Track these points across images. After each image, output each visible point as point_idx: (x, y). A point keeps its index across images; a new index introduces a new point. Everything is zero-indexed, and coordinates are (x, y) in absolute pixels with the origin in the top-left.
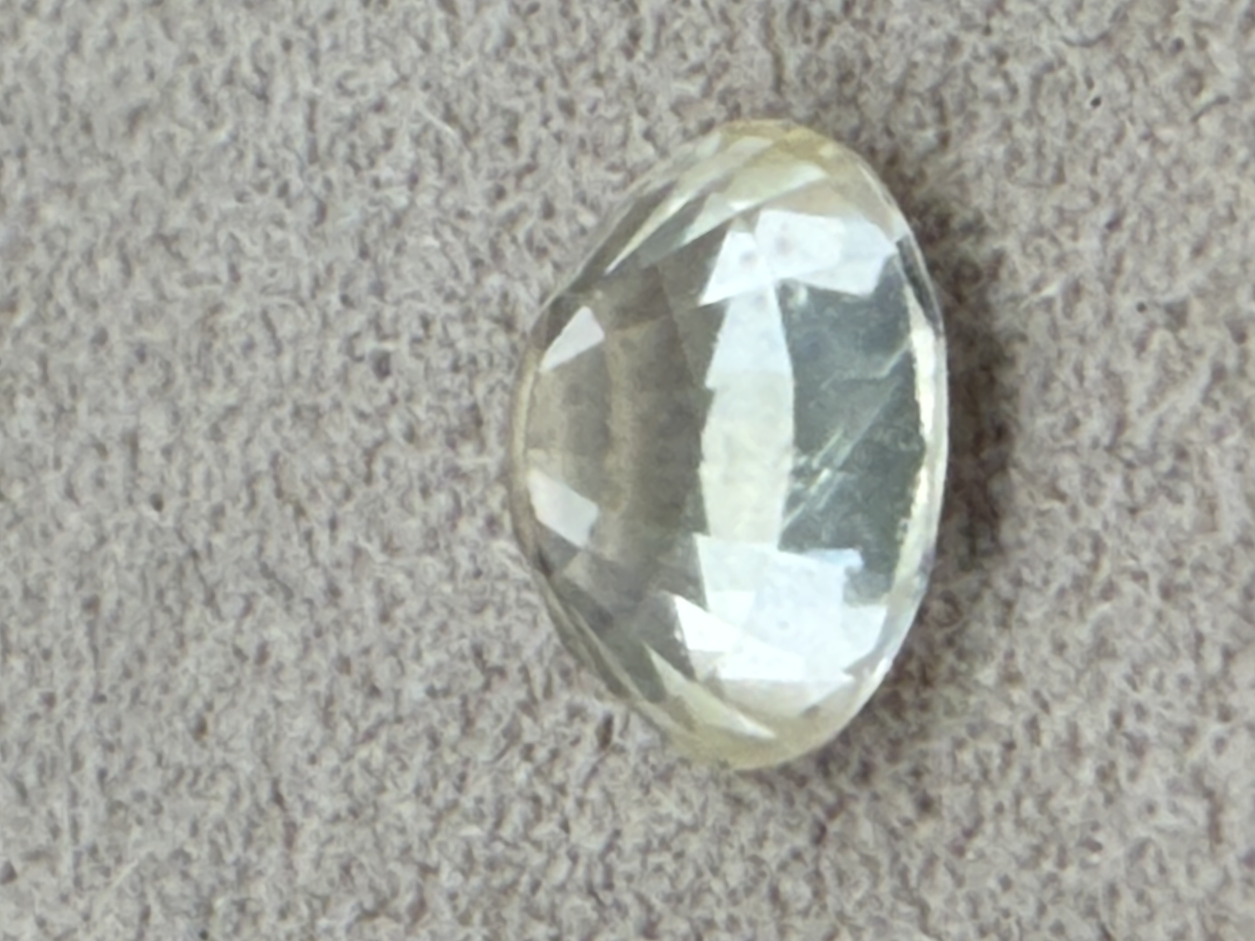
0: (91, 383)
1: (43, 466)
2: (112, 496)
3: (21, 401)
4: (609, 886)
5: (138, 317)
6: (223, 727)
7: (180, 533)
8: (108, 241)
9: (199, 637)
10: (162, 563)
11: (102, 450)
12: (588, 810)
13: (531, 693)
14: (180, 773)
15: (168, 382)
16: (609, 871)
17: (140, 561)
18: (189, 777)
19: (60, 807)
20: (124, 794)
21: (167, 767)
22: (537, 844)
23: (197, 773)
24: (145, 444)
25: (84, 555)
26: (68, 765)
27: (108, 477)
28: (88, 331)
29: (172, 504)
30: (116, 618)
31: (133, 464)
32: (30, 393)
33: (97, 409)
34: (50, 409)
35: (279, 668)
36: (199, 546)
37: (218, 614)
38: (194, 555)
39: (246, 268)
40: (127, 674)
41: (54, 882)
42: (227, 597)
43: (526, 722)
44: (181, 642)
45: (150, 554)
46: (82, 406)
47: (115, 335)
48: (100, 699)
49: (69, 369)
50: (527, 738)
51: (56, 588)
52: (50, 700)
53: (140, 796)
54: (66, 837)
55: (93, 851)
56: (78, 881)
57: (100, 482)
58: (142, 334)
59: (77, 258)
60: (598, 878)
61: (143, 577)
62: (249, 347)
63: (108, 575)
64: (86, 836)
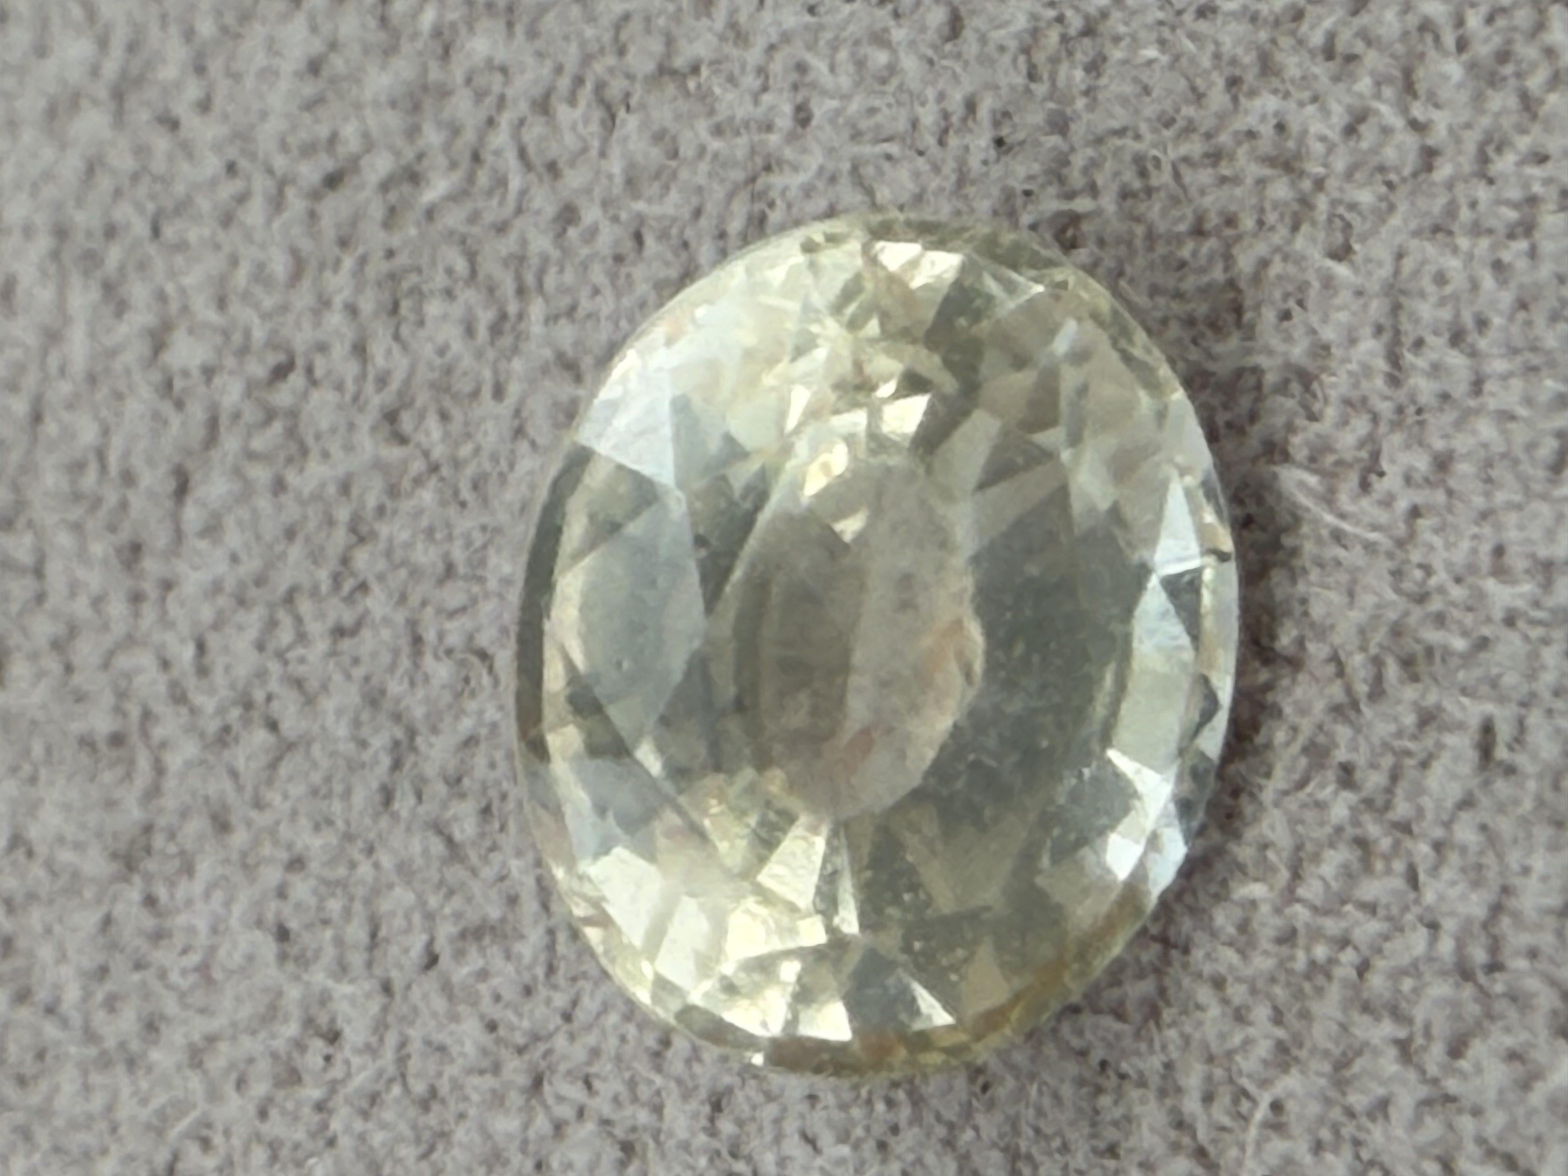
0: (555, 277)
1: (475, 395)
3: (434, 308)
4: (1494, 967)
5: (631, 183)
8: (579, 81)
12: (1454, 858)
13: (1349, 690)
16: (1495, 946)
19: (517, 868)
22: (1371, 908)
28: (545, 206)
32: (449, 295)
34: (485, 317)
39: (821, 108)
41: (510, 968)
43: (1343, 732)
46: (537, 310)
49: (519, 258)
50: (1341, 755)
54: (530, 905)
56: (551, 969)
58: (639, 207)
59: (523, 107)
60: (1479, 955)
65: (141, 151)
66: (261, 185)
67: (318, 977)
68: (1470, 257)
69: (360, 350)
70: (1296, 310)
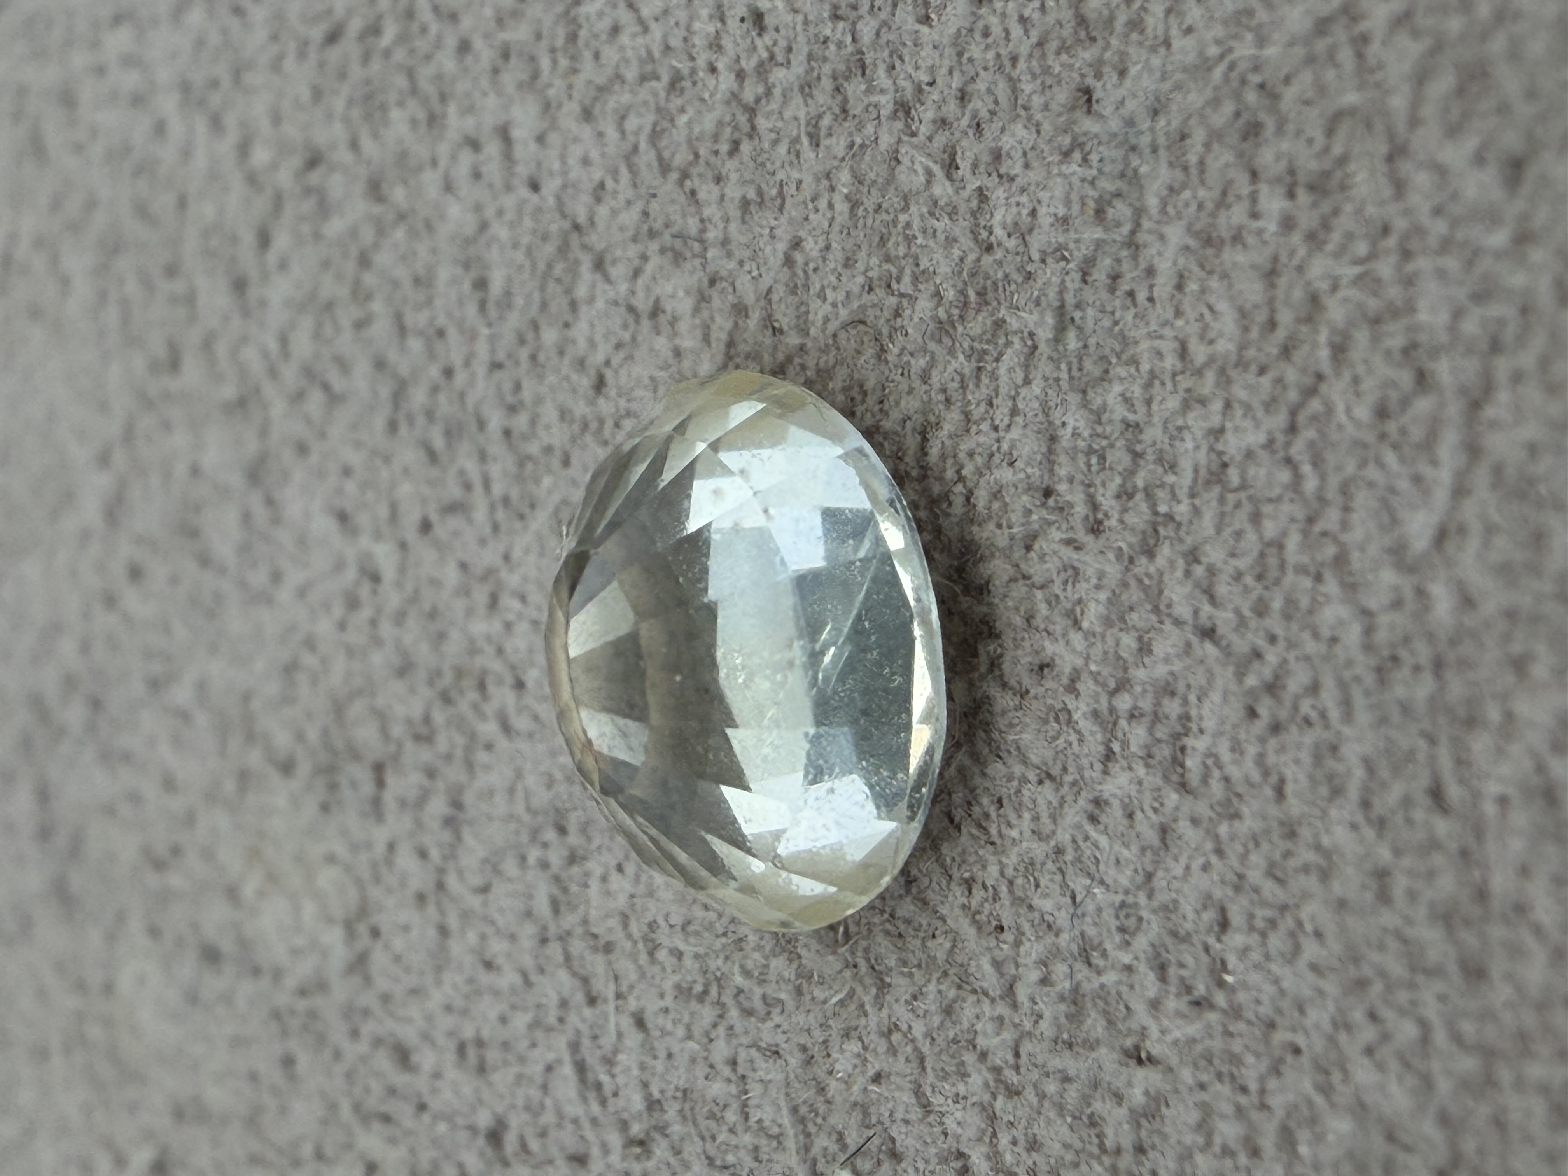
0: (461, 87)
1: (420, 169)
2: (491, 186)
3: (395, 114)
5: (500, 21)
6: (623, 380)
7: (561, 210)
9: (591, 300)
10: (545, 238)
11: (474, 145)
14: (585, 426)
15: (535, 76)
17: (525, 240)
18: (594, 426)
19: (471, 467)
20: (533, 448)
21: (572, 421)
23: (602, 422)
24: (517, 133)
25: (469, 242)
26: (474, 427)
27: (484, 169)
28: (451, 42)
29: (550, 187)
30: (508, 294)
31: (508, 156)
32: (401, 104)
33: (469, 109)
34: (422, 115)
35: (674, 321)
36: (582, 219)
37: (608, 280)
38: (577, 227)
40: (522, 341)
41: (471, 530)
42: (614, 262)
44: (573, 306)
45: (534, 232)
46: (452, 110)
47: (478, 43)
48: (496, 366)
49: (439, 77)
51: (444, 274)
52: (448, 373)
53: (548, 450)
54: (478, 489)
55: (506, 501)
56: (496, 528)
57: (477, 175)
58: (505, 36)
61: (529, 252)
62: (615, 30)
63: (493, 255)
64: (498, 490)
65: (225, 32)
66: (292, 47)
67: (365, 542)
68: (1004, 15)
69: (354, 145)
70: (898, 64)
